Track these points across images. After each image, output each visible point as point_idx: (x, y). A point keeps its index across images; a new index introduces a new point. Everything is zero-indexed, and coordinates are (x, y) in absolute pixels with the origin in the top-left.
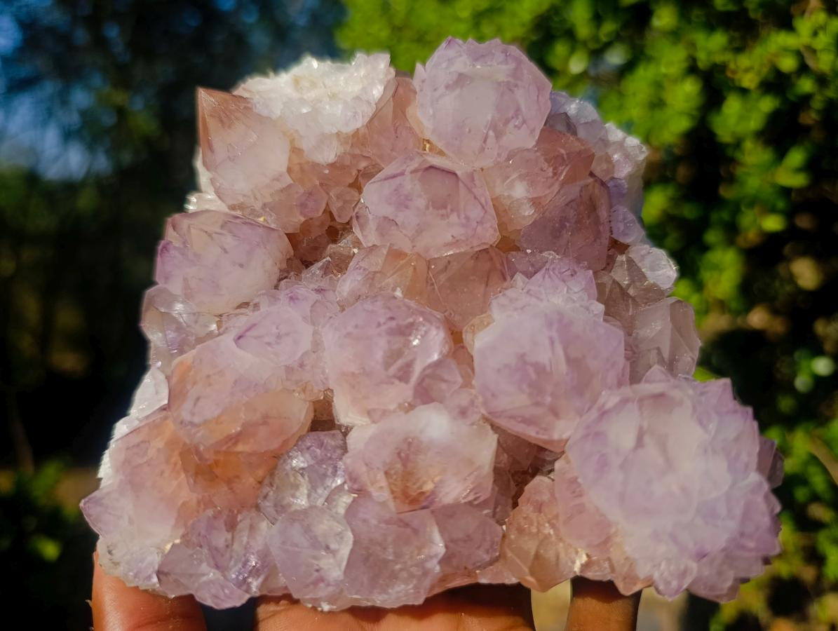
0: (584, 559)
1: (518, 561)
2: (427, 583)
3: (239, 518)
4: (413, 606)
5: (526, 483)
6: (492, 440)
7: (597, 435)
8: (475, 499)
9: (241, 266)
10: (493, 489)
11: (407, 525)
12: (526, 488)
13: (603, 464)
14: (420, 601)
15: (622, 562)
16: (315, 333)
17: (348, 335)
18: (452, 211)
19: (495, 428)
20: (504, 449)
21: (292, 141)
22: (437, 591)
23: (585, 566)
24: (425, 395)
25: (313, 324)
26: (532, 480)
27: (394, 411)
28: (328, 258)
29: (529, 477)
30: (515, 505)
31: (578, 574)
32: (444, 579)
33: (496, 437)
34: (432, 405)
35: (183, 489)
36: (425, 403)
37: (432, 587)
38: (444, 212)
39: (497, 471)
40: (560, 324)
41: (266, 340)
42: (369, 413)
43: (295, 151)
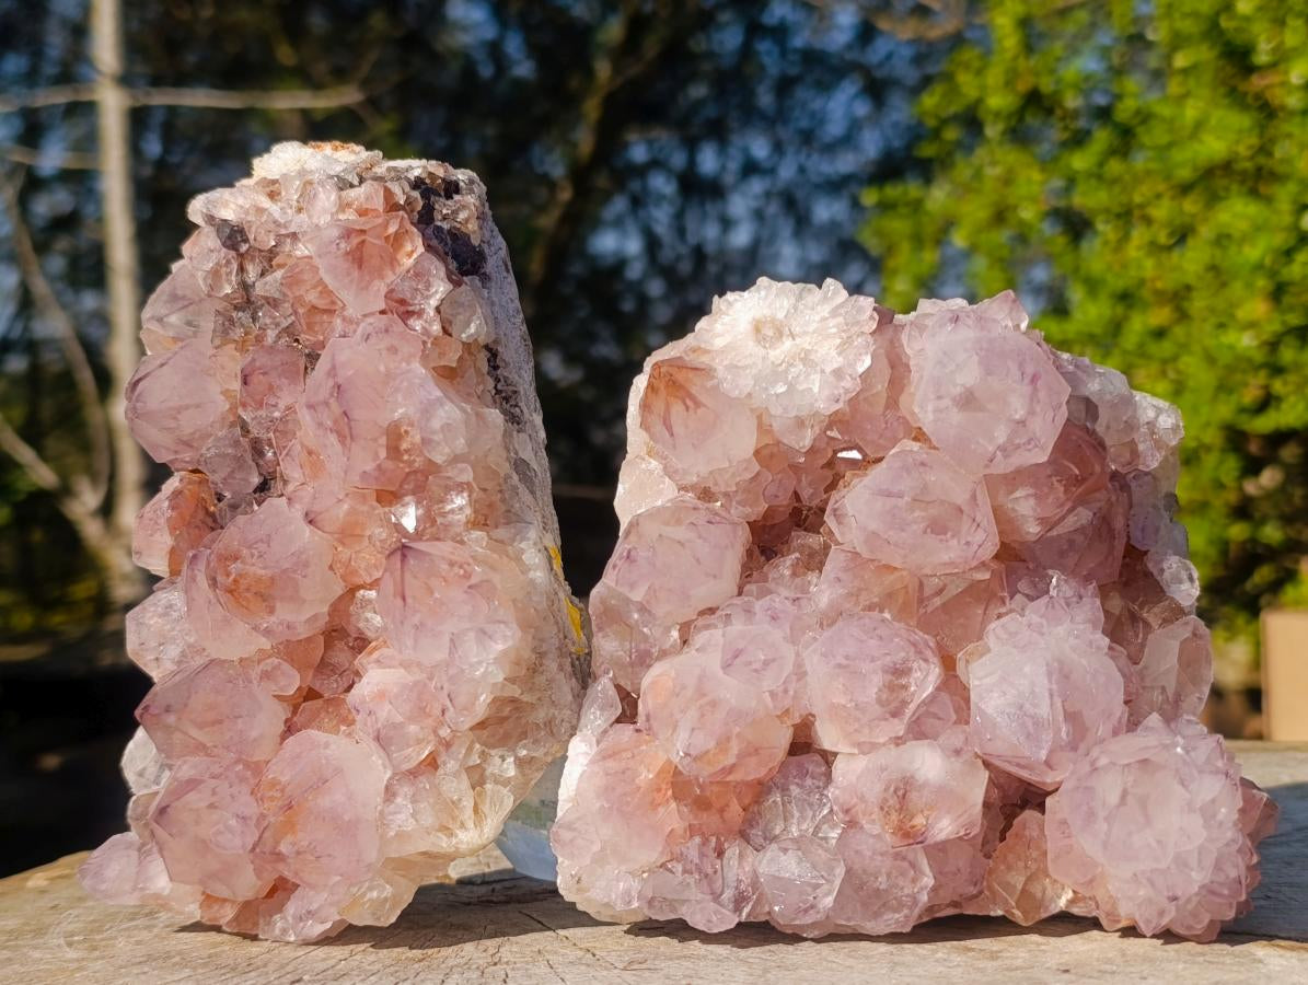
0: (1070, 895)
1: (1004, 894)
2: (917, 912)
3: (726, 845)
4: (901, 933)
5: (1015, 816)
6: (984, 776)
7: (1088, 789)
8: (966, 835)
9: (715, 577)
10: (982, 824)
11: (904, 859)
12: (1015, 822)
13: (1091, 815)
14: (907, 929)
15: (1106, 899)
16: (798, 654)
17: (840, 666)
18: (953, 536)
19: (987, 765)
20: (994, 784)
21: (759, 418)
22: (925, 919)
23: (1072, 902)
24: (918, 731)
25: (793, 643)
26: (1021, 813)
27: (884, 744)
28: (797, 555)
29: (1018, 810)
30: (1003, 838)
31: (1064, 909)
32: (930, 909)
33: (987, 774)
34: (926, 741)
35: (672, 816)
36: (916, 739)
37: (920, 917)
38: (942, 537)
39: (987, 805)
40: (1062, 674)
41: (754, 666)
42: (859, 745)
43: (763, 428)
